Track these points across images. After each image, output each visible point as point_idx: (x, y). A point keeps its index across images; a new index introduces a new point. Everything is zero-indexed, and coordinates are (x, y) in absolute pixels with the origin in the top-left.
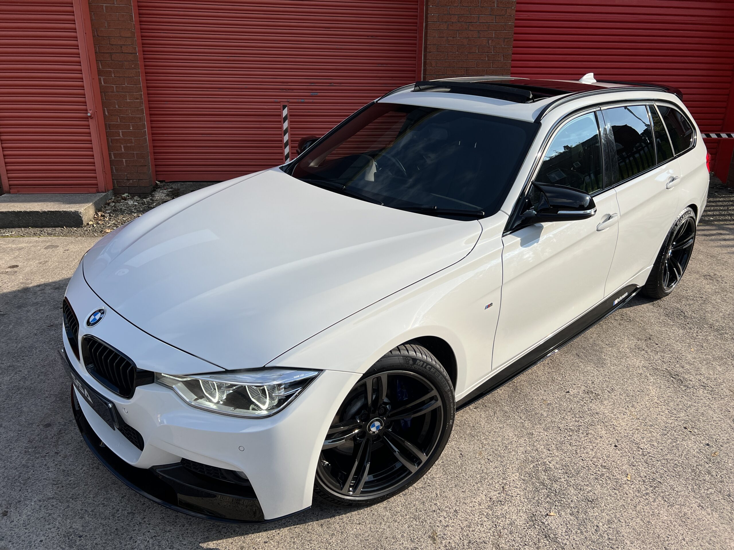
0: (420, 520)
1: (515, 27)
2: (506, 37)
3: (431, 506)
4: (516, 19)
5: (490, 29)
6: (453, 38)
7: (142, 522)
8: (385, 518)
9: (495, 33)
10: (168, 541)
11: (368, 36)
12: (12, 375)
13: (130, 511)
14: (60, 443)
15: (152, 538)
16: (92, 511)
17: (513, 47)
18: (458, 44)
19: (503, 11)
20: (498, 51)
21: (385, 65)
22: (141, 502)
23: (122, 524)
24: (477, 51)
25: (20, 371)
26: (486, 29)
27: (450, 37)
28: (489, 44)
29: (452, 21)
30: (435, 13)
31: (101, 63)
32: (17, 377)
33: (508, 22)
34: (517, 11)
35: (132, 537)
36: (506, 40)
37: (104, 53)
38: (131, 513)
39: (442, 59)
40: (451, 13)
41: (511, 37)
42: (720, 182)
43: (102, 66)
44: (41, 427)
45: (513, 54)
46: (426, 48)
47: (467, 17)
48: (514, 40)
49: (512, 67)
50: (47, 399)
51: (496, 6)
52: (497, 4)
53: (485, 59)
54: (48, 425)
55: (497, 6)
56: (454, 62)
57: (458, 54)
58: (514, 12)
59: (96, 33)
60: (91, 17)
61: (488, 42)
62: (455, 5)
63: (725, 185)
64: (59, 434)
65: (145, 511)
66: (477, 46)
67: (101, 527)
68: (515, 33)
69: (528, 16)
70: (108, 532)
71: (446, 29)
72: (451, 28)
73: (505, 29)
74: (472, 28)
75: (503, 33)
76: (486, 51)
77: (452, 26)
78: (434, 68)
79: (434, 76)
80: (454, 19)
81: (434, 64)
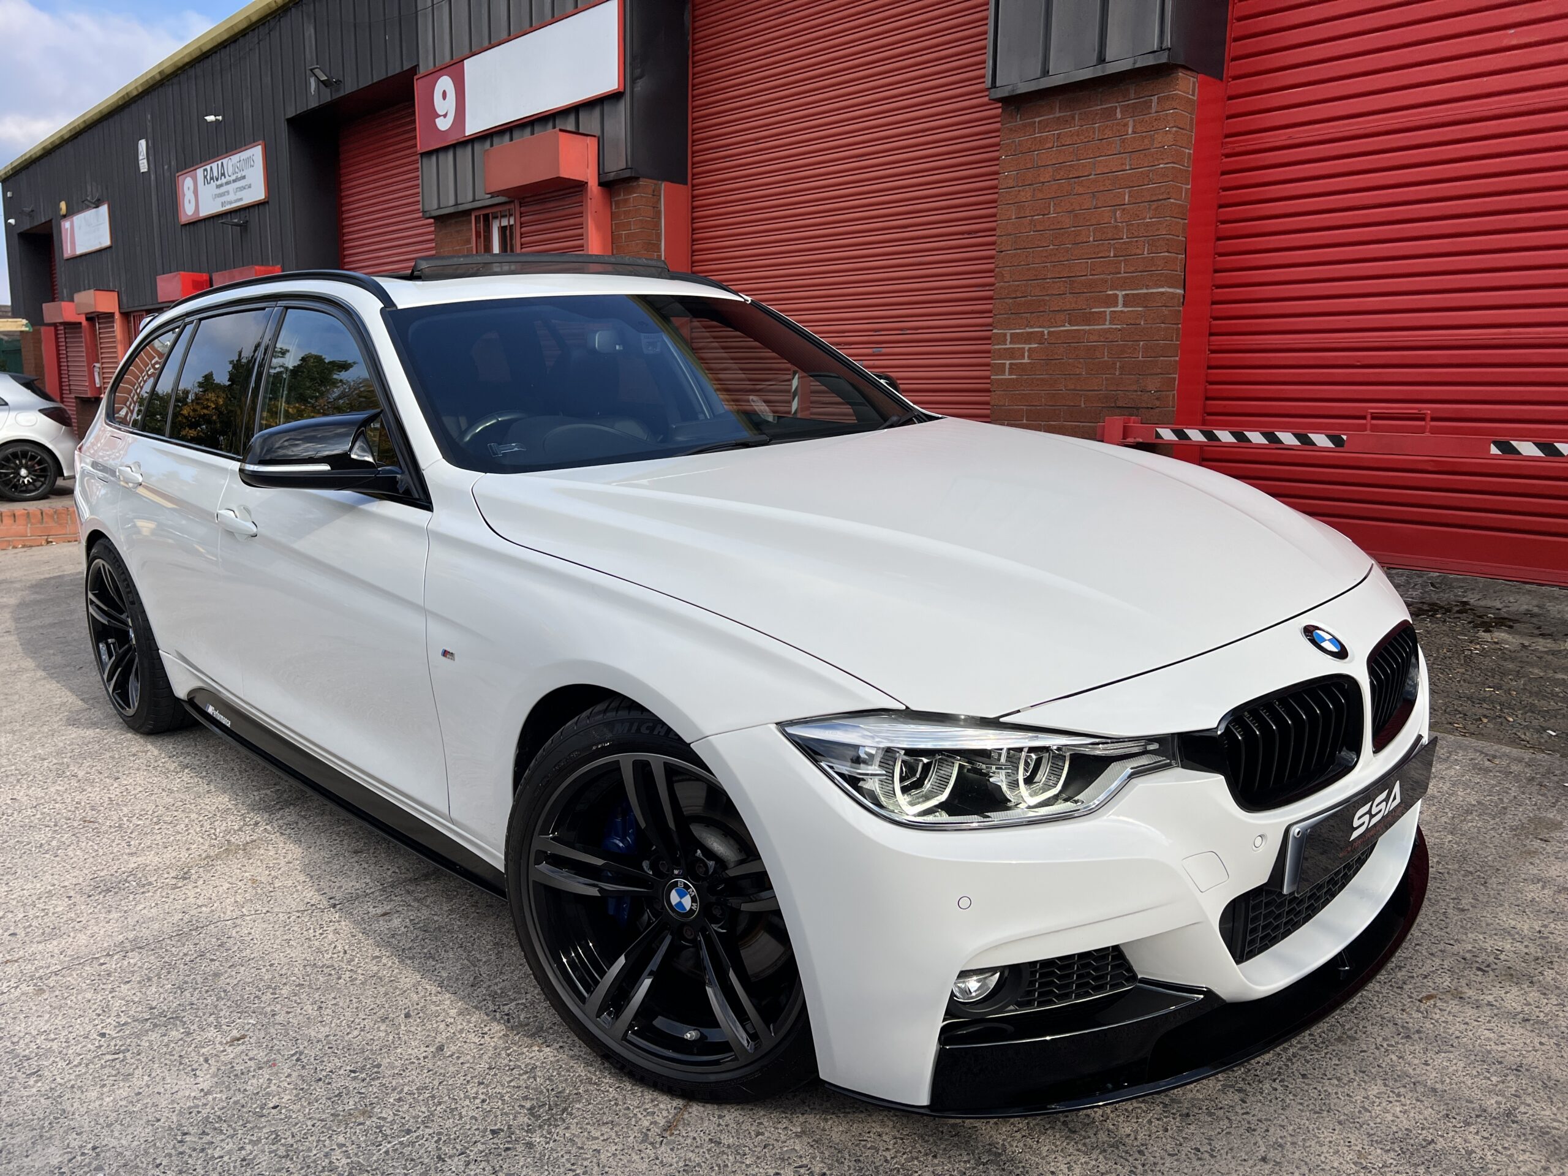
2: (1154, 198)
5: (1117, 186)
6: (1043, 215)
9: (1130, 192)
18: (1052, 227)
19: (1146, 141)
20: (1136, 234)
24: (1091, 239)
26: (1110, 188)
27: (1038, 215)
28: (1116, 221)
29: (1042, 180)
30: (1012, 169)
33: (1156, 163)
36: (1151, 207)
39: (1023, 263)
40: (1039, 164)
47: (1071, 166)
51: (1130, 131)
52: (1134, 127)
53: (1108, 254)
55: (1134, 132)
57: (1052, 250)
61: (1115, 215)
62: (1047, 146)
66: (1091, 228)
71: (1029, 199)
72: (1040, 196)
73: (1151, 182)
74: (1081, 190)
75: (1148, 189)
76: (1110, 236)
77: (1041, 191)
78: (1007, 284)
79: (1006, 300)
80: (1046, 176)
81: (1007, 277)
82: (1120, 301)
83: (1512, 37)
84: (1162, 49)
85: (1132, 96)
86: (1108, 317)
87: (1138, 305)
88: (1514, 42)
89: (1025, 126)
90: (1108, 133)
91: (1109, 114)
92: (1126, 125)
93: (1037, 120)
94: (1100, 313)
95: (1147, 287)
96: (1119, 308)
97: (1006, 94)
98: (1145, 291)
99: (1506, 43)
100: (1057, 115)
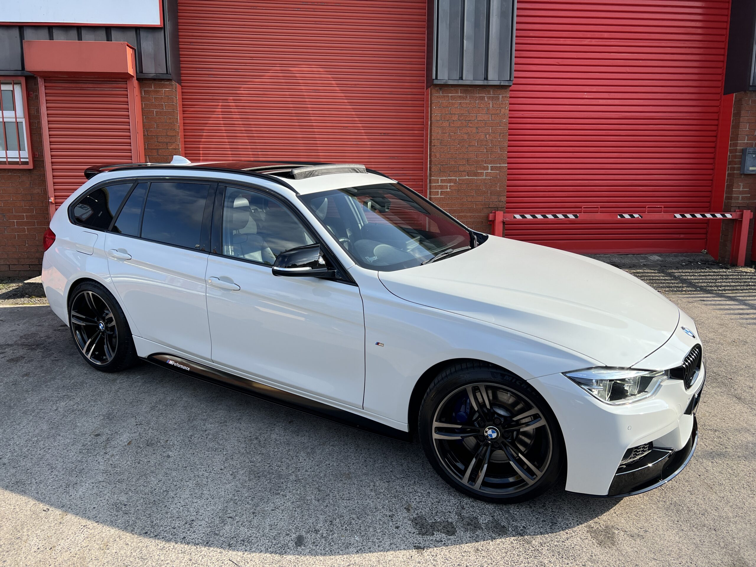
0: (399, 498)
1: (509, 123)
2: (502, 132)
3: (409, 489)
4: (510, 118)
5: (487, 126)
6: (454, 133)
7: (175, 496)
8: (370, 496)
9: (491, 129)
10: (195, 508)
11: (381, 133)
12: (67, 401)
13: (165, 490)
14: (108, 446)
15: (182, 506)
16: (135, 490)
17: (509, 141)
18: (459, 138)
19: (498, 111)
20: (495, 144)
21: (396, 158)
22: (173, 484)
23: (159, 498)
24: (476, 144)
25: (74, 399)
26: (484, 126)
28: (486, 138)
29: (453, 119)
30: (439, 113)
31: (149, 157)
32: (72, 403)
33: (502, 119)
34: (510, 111)
35: (166, 506)
36: (501, 135)
37: (152, 149)
38: (166, 491)
40: (452, 113)
41: (506, 132)
42: (713, 259)
43: (149, 159)
44: (92, 436)
45: (508, 146)
46: (431, 142)
47: (466, 115)
48: (509, 135)
49: (508, 158)
50: (97, 418)
51: (491, 106)
52: (493, 105)
53: (483, 151)
54: (97, 435)
55: (492, 107)
56: (456, 153)
57: (459, 147)
58: (508, 112)
59: (146, 133)
60: (143, 120)
61: (486, 136)
62: (455, 106)
63: (718, 261)
64: (107, 441)
65: (177, 490)
66: (476, 140)
67: (142, 499)
68: (509, 129)
69: (522, 115)
70: (148, 503)
71: (448, 126)
72: (452, 125)
73: (500, 126)
74: (471, 125)
75: (499, 129)
76: (484, 144)
77: (453, 123)
78: (438, 159)
79: (438, 166)
80: (455, 118)
81: (438, 156)
82: (490, 168)
83: (586, 95)
84: (510, 80)
85: (492, 93)
86: (484, 174)
87: (497, 170)
88: (586, 97)
89: (444, 96)
90: (482, 106)
91: (482, 98)
92: (489, 104)
93: (450, 95)
94: (481, 172)
95: (500, 164)
96: (489, 171)
97: (443, 83)
98: (499, 165)
99: (584, 97)
100: (460, 95)
